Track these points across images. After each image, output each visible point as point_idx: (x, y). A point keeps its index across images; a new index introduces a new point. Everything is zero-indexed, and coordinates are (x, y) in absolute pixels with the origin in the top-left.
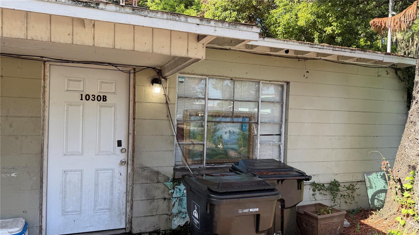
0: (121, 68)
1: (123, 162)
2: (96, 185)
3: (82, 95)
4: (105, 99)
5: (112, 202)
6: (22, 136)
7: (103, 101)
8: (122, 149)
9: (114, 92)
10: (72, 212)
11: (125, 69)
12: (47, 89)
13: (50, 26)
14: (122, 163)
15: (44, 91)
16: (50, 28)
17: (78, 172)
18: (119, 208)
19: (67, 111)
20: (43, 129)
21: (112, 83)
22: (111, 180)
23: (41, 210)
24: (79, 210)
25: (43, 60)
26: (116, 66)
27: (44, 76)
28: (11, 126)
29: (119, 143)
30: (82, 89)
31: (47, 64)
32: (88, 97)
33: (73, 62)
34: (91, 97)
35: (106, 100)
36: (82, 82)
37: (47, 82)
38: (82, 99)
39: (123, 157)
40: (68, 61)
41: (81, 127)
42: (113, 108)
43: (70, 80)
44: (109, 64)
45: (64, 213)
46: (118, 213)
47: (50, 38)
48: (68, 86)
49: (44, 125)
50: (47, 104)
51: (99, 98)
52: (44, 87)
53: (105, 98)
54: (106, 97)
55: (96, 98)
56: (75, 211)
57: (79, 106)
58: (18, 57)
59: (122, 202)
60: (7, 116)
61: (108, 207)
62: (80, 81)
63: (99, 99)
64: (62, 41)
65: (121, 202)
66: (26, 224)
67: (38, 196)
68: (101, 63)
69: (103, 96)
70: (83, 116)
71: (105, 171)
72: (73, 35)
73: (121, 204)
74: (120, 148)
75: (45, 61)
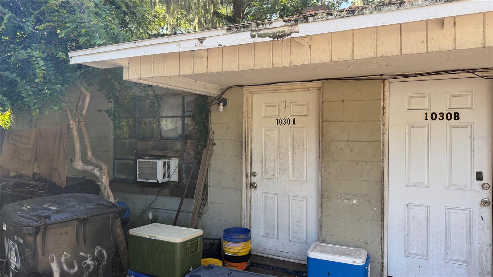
0: (480, 74)
1: (486, 202)
2: (447, 227)
3: (426, 114)
4: (457, 116)
5: (470, 253)
6: (363, 161)
7: (455, 119)
8: (484, 184)
9: (470, 106)
10: (417, 255)
11: (486, 74)
12: (387, 110)
14: (484, 203)
15: (384, 113)
16: (401, 39)
17: (423, 208)
18: (481, 264)
19: (409, 133)
20: (383, 155)
21: (467, 95)
22: (468, 224)
23: (382, 245)
24: (425, 254)
25: (382, 78)
26: (473, 73)
27: (384, 95)
28: (351, 151)
29: (479, 176)
30: (427, 107)
31: (387, 82)
32: (434, 115)
33: (416, 75)
34: (439, 116)
35: (458, 118)
36: (427, 99)
37: (387, 102)
38: (426, 119)
39: (486, 195)
40: (409, 76)
41: (426, 152)
42: (469, 127)
43: (411, 97)
44: (464, 70)
45: (408, 254)
46: (480, 271)
47: (401, 50)
48: (410, 105)
49: (384, 150)
50: (387, 127)
51: (449, 116)
52: (384, 108)
53: (458, 116)
54: (458, 114)
55: (445, 116)
56: (420, 255)
57: (424, 127)
58: (358, 79)
59: (486, 256)
60: (348, 141)
61: (464, 259)
62: (424, 97)
63: (449, 117)
64: (414, 52)
65: (484, 256)
66: (368, 257)
67: (379, 230)
68: (453, 71)
69: (455, 113)
70: (428, 140)
71: (459, 211)
72: (427, 42)
73: (484, 259)
74: (481, 182)
75: (384, 79)
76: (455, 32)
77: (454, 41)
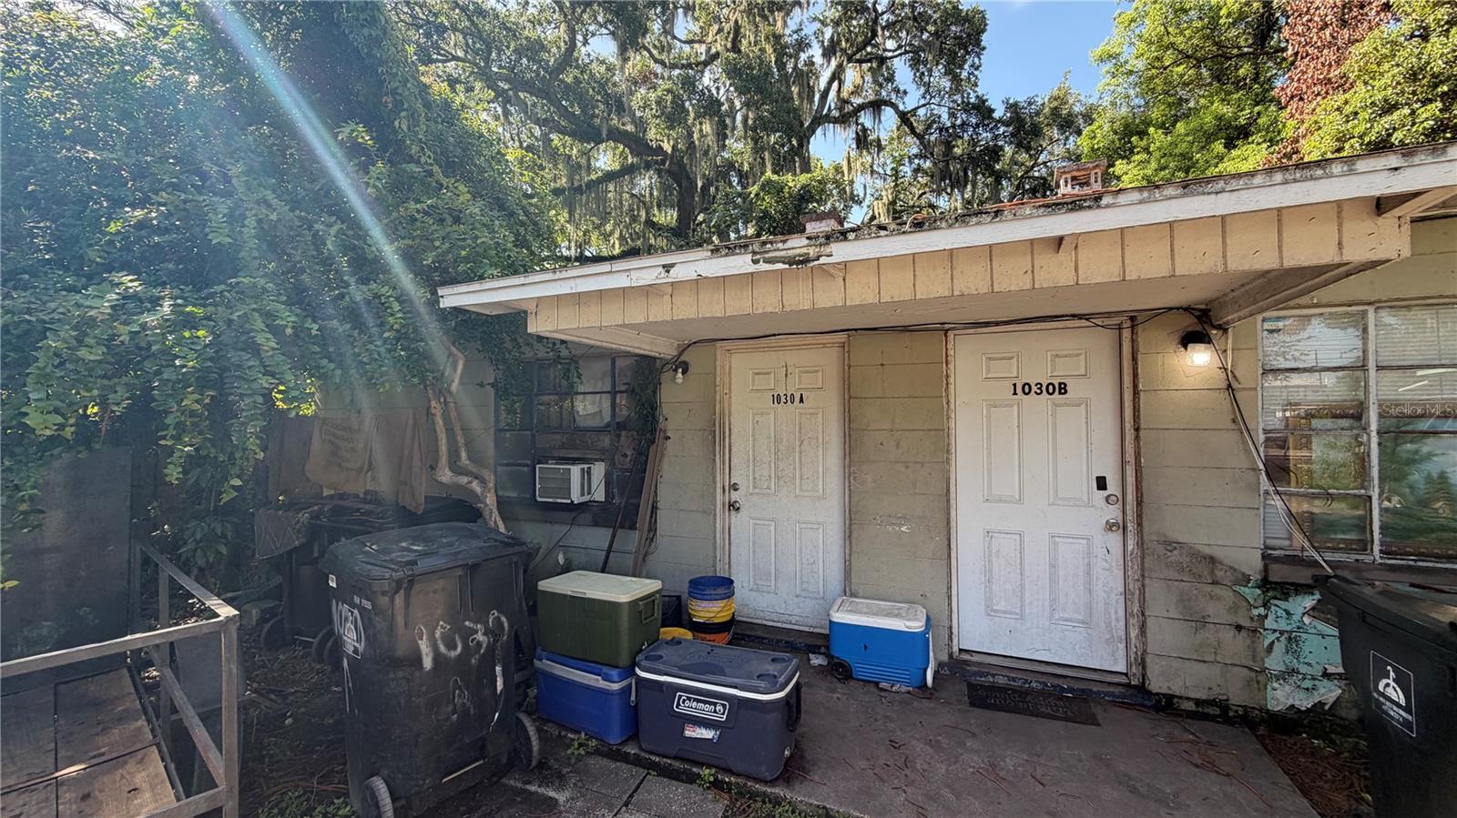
0: (1098, 322)
1: (1114, 524)
2: (1053, 566)
3: (1015, 385)
4: (1063, 389)
5: (1090, 607)
6: (916, 463)
7: (1060, 393)
8: (1109, 496)
9: (1083, 373)
10: (1005, 612)
11: (1107, 322)
12: (952, 380)
13: (991, 264)
14: (1110, 527)
15: (947, 384)
16: (991, 269)
17: (1012, 536)
18: (1108, 625)
19: (988, 417)
20: (948, 451)
21: (1078, 355)
22: (1086, 561)
23: (950, 598)
24: (1018, 610)
25: (944, 330)
26: (1087, 319)
27: (947, 356)
28: (898, 446)
29: (1102, 483)
30: (1015, 375)
31: (951, 334)
32: (1027, 387)
33: (997, 324)
34: (1034, 388)
35: (1066, 392)
36: (1015, 360)
37: (951, 366)
38: (1015, 393)
39: (1113, 513)
40: (987, 324)
41: (1017, 446)
42: (1083, 406)
43: (990, 359)
44: (1073, 316)
45: (990, 611)
46: (1108, 637)
47: (992, 285)
48: (988, 371)
49: (949, 445)
50: (952, 407)
51: (1051, 387)
52: (947, 376)
53: (1065, 388)
54: (1065, 385)
55: (1044, 389)
56: (1010, 613)
57: (1011, 406)
58: (906, 329)
59: (1116, 612)
60: (892, 430)
61: (1081, 617)
62: (1011, 358)
63: (1051, 390)
64: (1013, 288)
65: (1113, 612)
66: (928, 619)
67: (944, 572)
68: (1056, 317)
69: (1060, 384)
70: (1019, 426)
71: (1071, 540)
72: (1033, 272)
73: (1113, 617)
74: (1105, 493)
75: (947, 331)
76: (1076, 257)
77: (1076, 271)
